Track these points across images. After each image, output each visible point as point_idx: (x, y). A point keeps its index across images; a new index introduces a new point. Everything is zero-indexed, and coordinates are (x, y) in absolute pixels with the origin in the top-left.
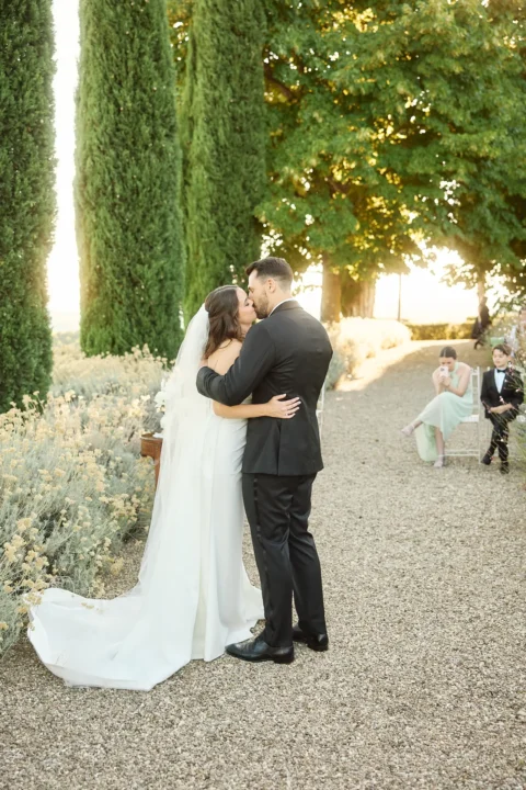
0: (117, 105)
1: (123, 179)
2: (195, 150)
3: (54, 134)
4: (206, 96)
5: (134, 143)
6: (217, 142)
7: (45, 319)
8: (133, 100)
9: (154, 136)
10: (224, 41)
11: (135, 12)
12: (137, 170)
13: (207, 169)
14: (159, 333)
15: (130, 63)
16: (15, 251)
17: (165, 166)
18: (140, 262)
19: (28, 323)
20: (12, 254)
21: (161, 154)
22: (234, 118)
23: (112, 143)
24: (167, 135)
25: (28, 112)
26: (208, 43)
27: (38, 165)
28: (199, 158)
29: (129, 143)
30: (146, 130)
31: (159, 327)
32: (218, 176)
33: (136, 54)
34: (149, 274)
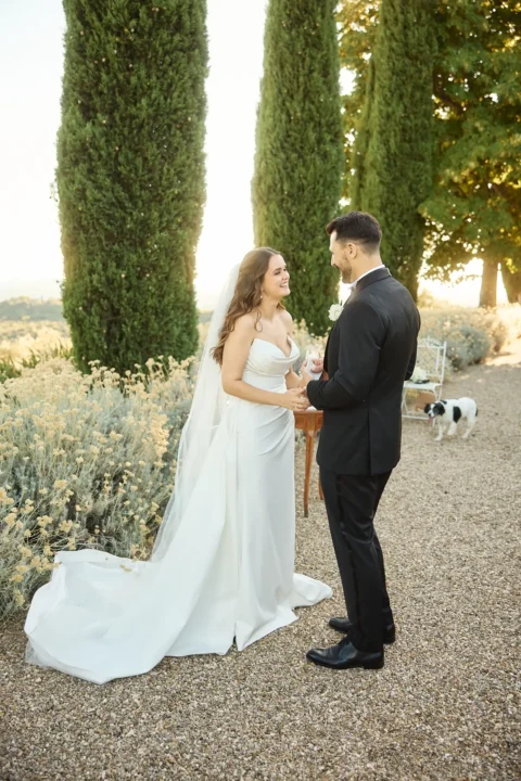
0: (289, 115)
1: (290, 178)
2: (369, 158)
3: (204, 132)
4: (380, 111)
5: (302, 148)
6: (388, 151)
7: (191, 293)
8: (303, 110)
9: (320, 141)
10: (399, 65)
11: (307, 34)
12: (303, 170)
13: (379, 174)
14: (318, 310)
15: (301, 79)
16: (160, 232)
17: (329, 166)
18: (303, 249)
19: (172, 296)
20: (158, 235)
21: (325, 156)
22: (404, 130)
23: (283, 147)
24: (332, 141)
25: (176, 110)
26: (385, 67)
27: (184, 157)
28: (373, 165)
29: (298, 147)
30: (312, 136)
31: (317, 305)
32: (388, 179)
33: (306, 71)
34: (309, 259)
